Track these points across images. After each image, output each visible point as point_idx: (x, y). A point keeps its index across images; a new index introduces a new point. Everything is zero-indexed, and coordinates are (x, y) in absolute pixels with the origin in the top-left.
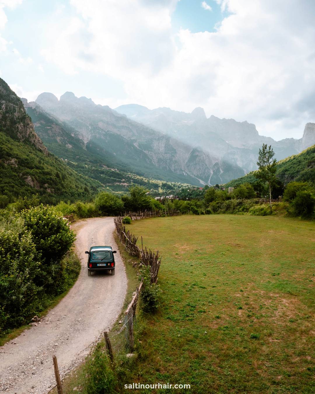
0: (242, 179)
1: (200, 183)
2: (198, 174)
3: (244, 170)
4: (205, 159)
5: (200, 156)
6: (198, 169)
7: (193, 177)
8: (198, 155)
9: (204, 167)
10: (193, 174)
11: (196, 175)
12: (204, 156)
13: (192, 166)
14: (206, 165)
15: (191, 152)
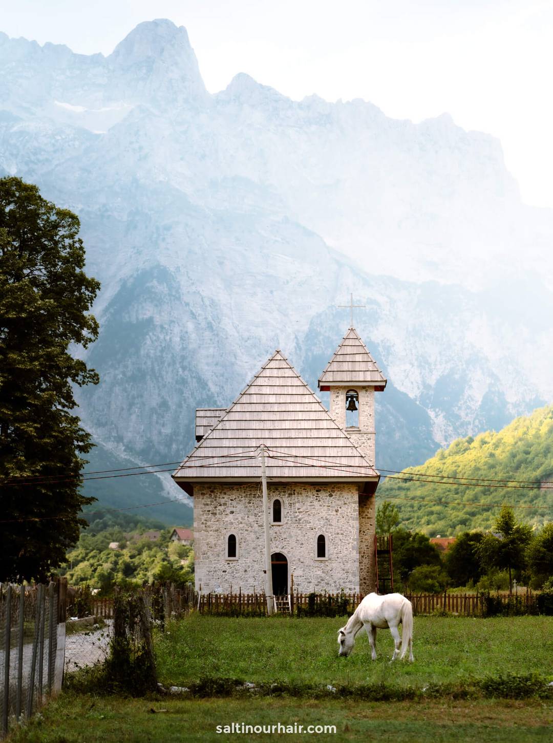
0: (411, 480)
1: (164, 494)
2: (150, 441)
3: (432, 414)
4: (191, 347)
5: (162, 327)
6: (153, 410)
7: (124, 456)
8: (150, 320)
9: (187, 394)
10: (119, 439)
11: (139, 445)
12: (190, 326)
13: (117, 389)
14: (203, 384)
15: (111, 304)
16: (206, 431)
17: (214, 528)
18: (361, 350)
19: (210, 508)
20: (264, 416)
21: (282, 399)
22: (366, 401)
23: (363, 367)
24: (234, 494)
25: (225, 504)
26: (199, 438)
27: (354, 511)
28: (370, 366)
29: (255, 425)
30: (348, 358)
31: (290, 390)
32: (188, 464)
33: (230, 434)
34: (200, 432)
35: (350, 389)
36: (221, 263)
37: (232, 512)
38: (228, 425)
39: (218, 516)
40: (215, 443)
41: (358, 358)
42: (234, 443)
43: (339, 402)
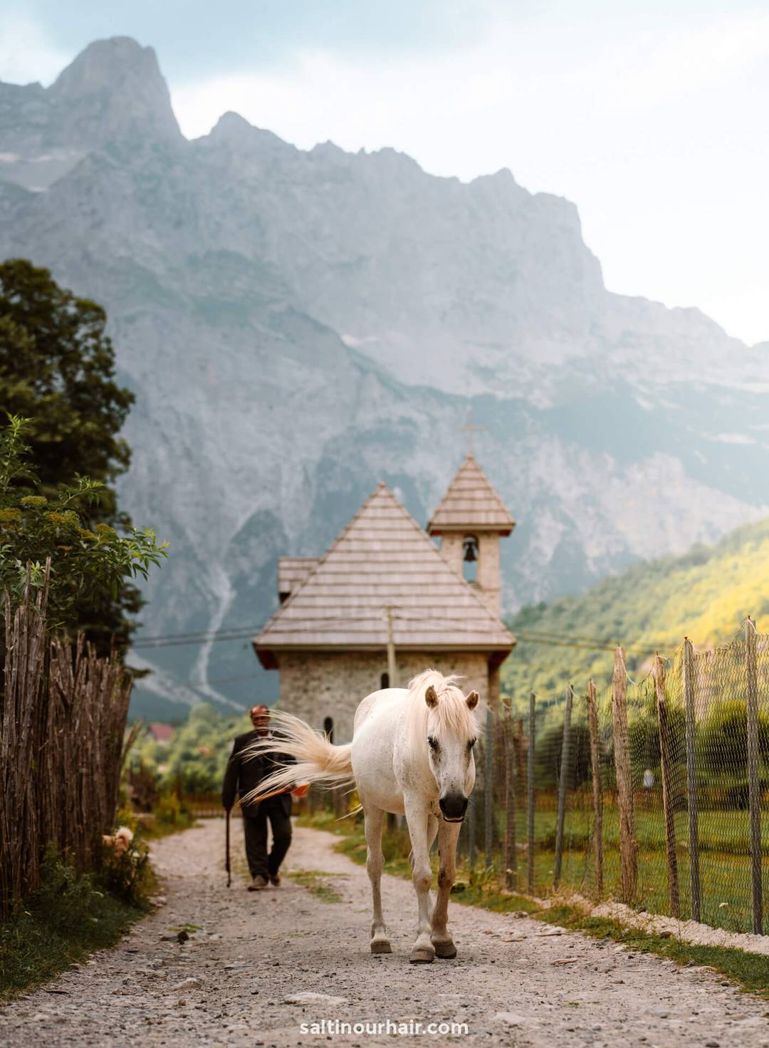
16: (292, 586)
17: (306, 708)
18: (482, 484)
19: (301, 683)
20: (368, 568)
21: (389, 546)
22: (487, 548)
23: (483, 505)
24: (331, 666)
25: (319, 679)
26: (284, 596)
27: (483, 687)
28: (494, 505)
29: (356, 579)
30: (466, 494)
31: (399, 535)
32: (273, 628)
33: (325, 590)
34: (285, 587)
35: (467, 533)
36: (203, 368)
37: (328, 689)
38: (321, 579)
39: (311, 694)
40: (306, 602)
41: (479, 494)
42: (331, 601)
43: (456, 550)
